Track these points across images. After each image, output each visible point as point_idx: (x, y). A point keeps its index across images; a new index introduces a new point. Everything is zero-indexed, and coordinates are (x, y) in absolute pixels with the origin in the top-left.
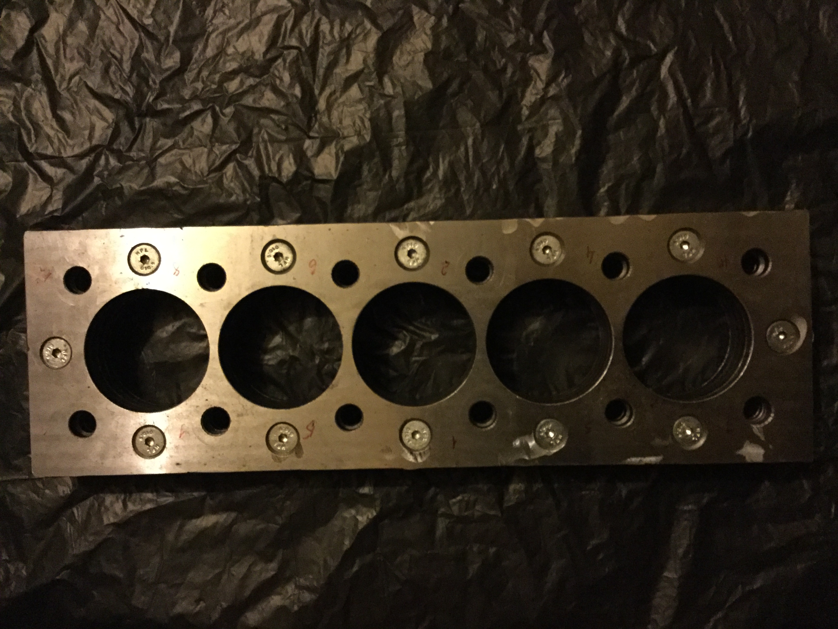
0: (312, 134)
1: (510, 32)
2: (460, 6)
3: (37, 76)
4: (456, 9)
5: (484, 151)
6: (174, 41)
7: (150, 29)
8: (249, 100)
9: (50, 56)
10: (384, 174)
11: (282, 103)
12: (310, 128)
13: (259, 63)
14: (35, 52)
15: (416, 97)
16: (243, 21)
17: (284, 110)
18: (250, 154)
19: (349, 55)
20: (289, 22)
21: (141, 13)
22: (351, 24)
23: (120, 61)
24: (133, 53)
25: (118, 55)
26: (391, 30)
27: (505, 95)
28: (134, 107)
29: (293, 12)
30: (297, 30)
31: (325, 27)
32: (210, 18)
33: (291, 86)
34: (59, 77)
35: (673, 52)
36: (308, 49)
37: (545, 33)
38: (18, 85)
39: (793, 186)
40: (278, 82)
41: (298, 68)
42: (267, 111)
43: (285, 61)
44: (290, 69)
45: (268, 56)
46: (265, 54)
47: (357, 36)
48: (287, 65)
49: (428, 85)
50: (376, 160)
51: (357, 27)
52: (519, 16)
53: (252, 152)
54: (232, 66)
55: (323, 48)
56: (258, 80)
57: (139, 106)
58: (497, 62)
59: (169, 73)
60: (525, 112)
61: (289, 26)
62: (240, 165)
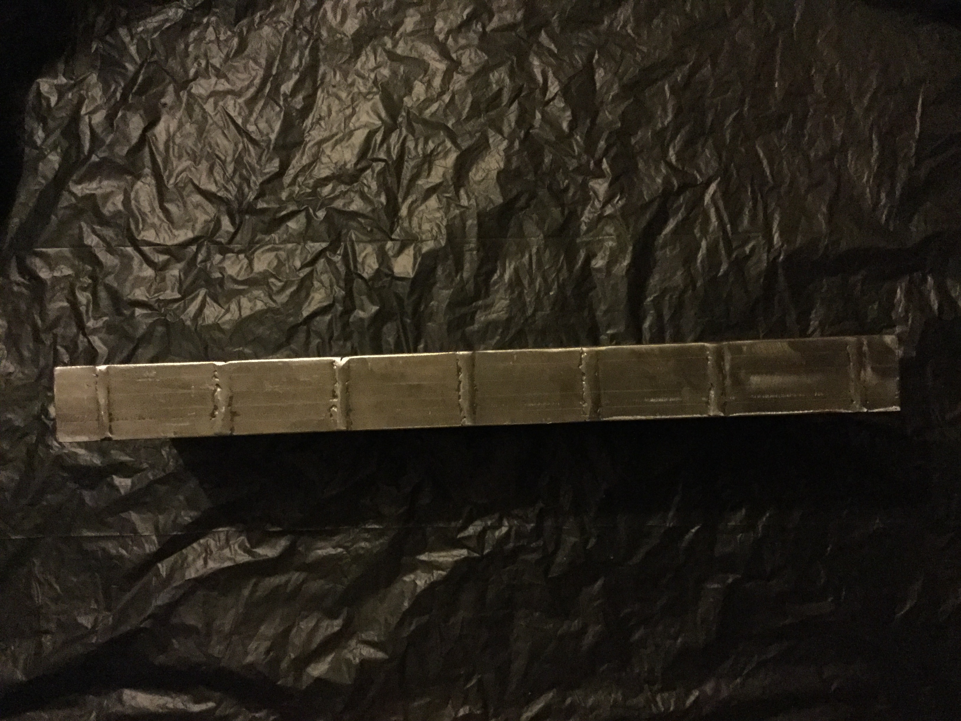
0: (393, 237)
1: (574, 157)
2: (531, 131)
3: (147, 171)
4: (527, 134)
5: (546, 260)
6: (274, 148)
7: (253, 136)
8: (339, 204)
9: (160, 154)
10: (456, 276)
11: (369, 209)
12: (392, 231)
13: (349, 172)
14: (147, 149)
15: (488, 209)
16: (336, 134)
17: (371, 215)
18: (338, 252)
19: (430, 170)
20: (379, 137)
21: (246, 121)
22: (433, 142)
23: (224, 162)
24: (236, 156)
25: (223, 158)
26: (469, 150)
27: (566, 212)
28: (235, 205)
29: (382, 129)
30: (385, 146)
31: (410, 144)
32: (308, 129)
33: (378, 194)
34: (167, 173)
35: (717, 182)
36: (394, 162)
37: (604, 160)
38: (129, 178)
39: (818, 305)
40: (366, 189)
41: (385, 178)
42: (355, 215)
43: (373, 171)
44: (378, 180)
45: (359, 167)
46: (356, 164)
47: (438, 154)
48: (375, 175)
49: (498, 200)
50: (450, 262)
51: (439, 145)
52: (582, 143)
53: (340, 251)
54: (325, 173)
55: (407, 161)
56: (348, 187)
57: (240, 204)
58: (561, 183)
59: (268, 176)
60: (584, 228)
61: (378, 142)
62: (329, 262)
